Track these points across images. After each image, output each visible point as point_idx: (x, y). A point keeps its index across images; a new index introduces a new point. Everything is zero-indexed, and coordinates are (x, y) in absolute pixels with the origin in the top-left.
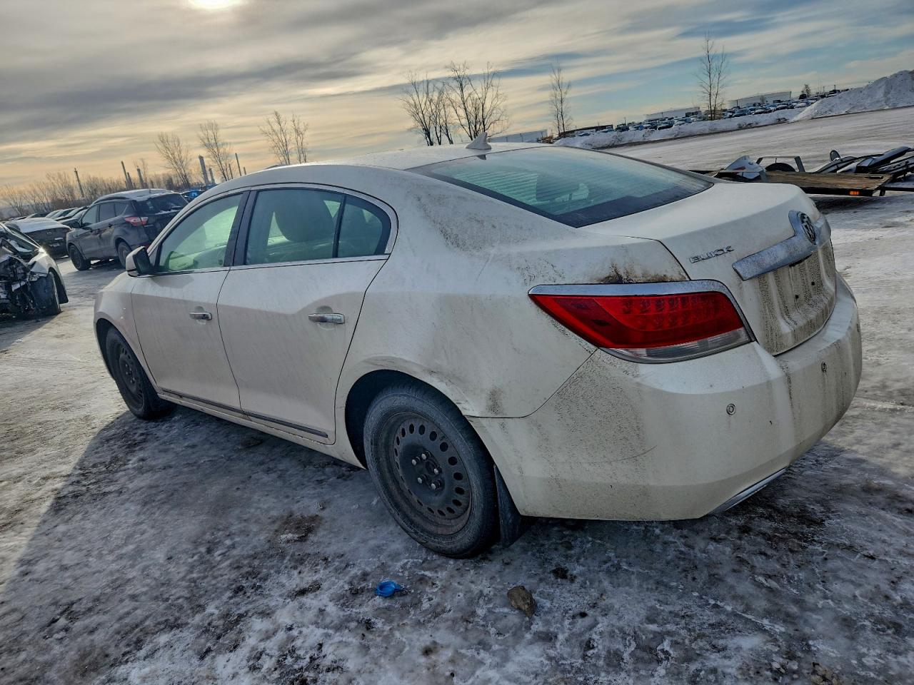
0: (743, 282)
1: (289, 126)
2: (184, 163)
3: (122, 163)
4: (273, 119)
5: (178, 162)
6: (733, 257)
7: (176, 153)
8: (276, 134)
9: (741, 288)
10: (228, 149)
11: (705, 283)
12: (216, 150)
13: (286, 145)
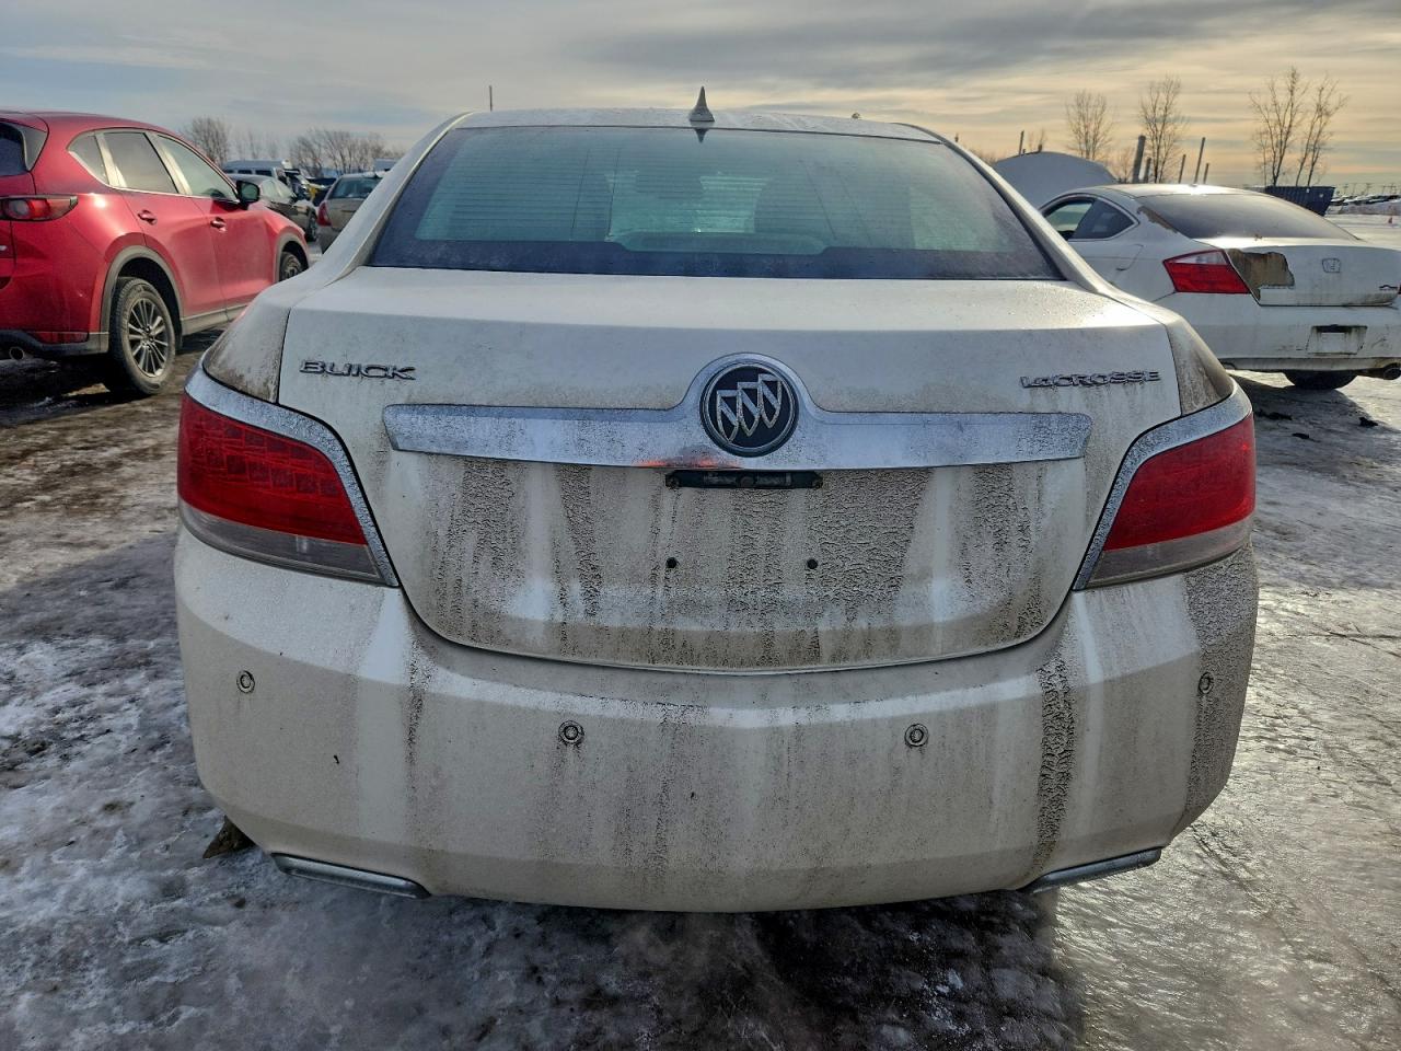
0: (395, 454)
1: (1307, 100)
2: (1098, 144)
3: (1022, 134)
4: (1282, 83)
5: (1090, 142)
6: (400, 391)
7: (1093, 127)
8: (1278, 112)
9: (382, 463)
10: (1180, 129)
11: (295, 419)
12: (1159, 127)
13: (1288, 133)
